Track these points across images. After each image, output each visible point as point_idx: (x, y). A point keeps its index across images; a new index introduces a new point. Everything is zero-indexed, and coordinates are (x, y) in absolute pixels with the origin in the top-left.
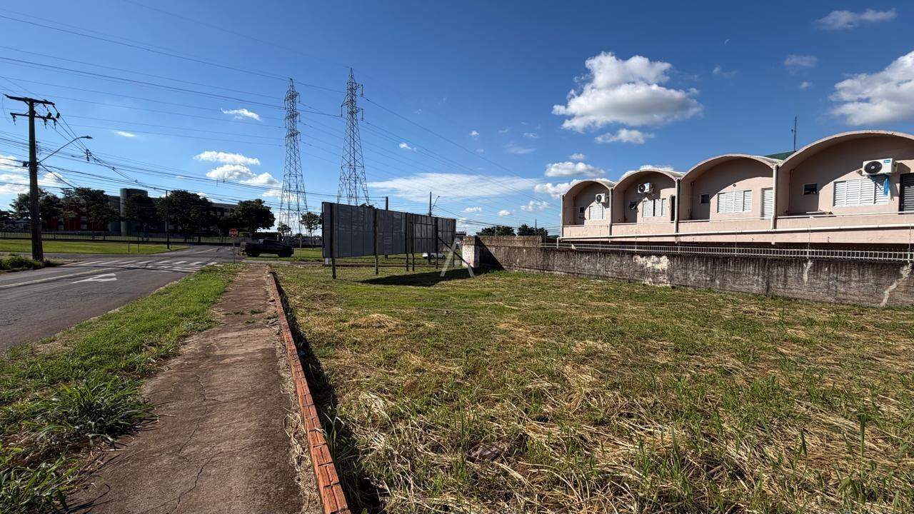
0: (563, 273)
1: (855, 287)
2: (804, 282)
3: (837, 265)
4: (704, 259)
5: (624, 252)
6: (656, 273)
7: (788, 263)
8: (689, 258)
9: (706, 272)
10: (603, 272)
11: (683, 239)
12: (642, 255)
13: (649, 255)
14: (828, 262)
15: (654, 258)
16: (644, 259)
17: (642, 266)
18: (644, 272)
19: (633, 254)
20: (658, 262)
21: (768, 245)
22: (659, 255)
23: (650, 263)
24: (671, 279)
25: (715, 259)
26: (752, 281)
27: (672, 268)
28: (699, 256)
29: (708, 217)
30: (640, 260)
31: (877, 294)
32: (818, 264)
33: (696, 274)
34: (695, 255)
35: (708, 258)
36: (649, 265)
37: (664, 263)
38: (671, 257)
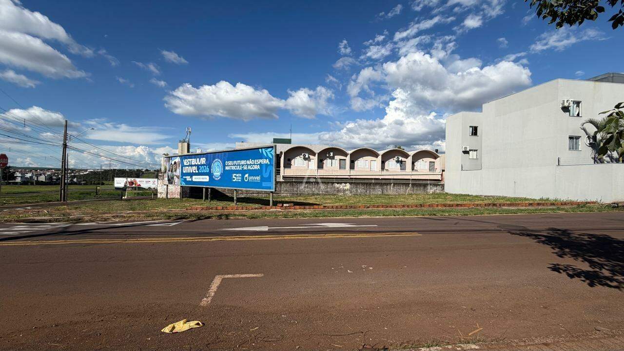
0: (288, 195)
1: (402, 190)
2: (391, 190)
3: (399, 184)
4: (363, 184)
5: (328, 183)
6: (344, 191)
7: (387, 184)
8: (358, 184)
9: (364, 189)
10: (316, 192)
11: (352, 177)
12: (338, 183)
13: (341, 183)
14: (396, 183)
15: (343, 184)
16: (339, 185)
17: (338, 188)
18: (339, 191)
19: (333, 183)
20: (346, 186)
21: (379, 179)
22: (346, 183)
23: (341, 186)
24: (351, 192)
25: (367, 184)
26: (378, 191)
27: (351, 188)
28: (362, 183)
29: (354, 168)
30: (337, 185)
31: (405, 192)
32: (395, 184)
33: (360, 190)
34: (360, 183)
35: (364, 183)
36: (341, 187)
37: (348, 186)
38: (351, 183)
